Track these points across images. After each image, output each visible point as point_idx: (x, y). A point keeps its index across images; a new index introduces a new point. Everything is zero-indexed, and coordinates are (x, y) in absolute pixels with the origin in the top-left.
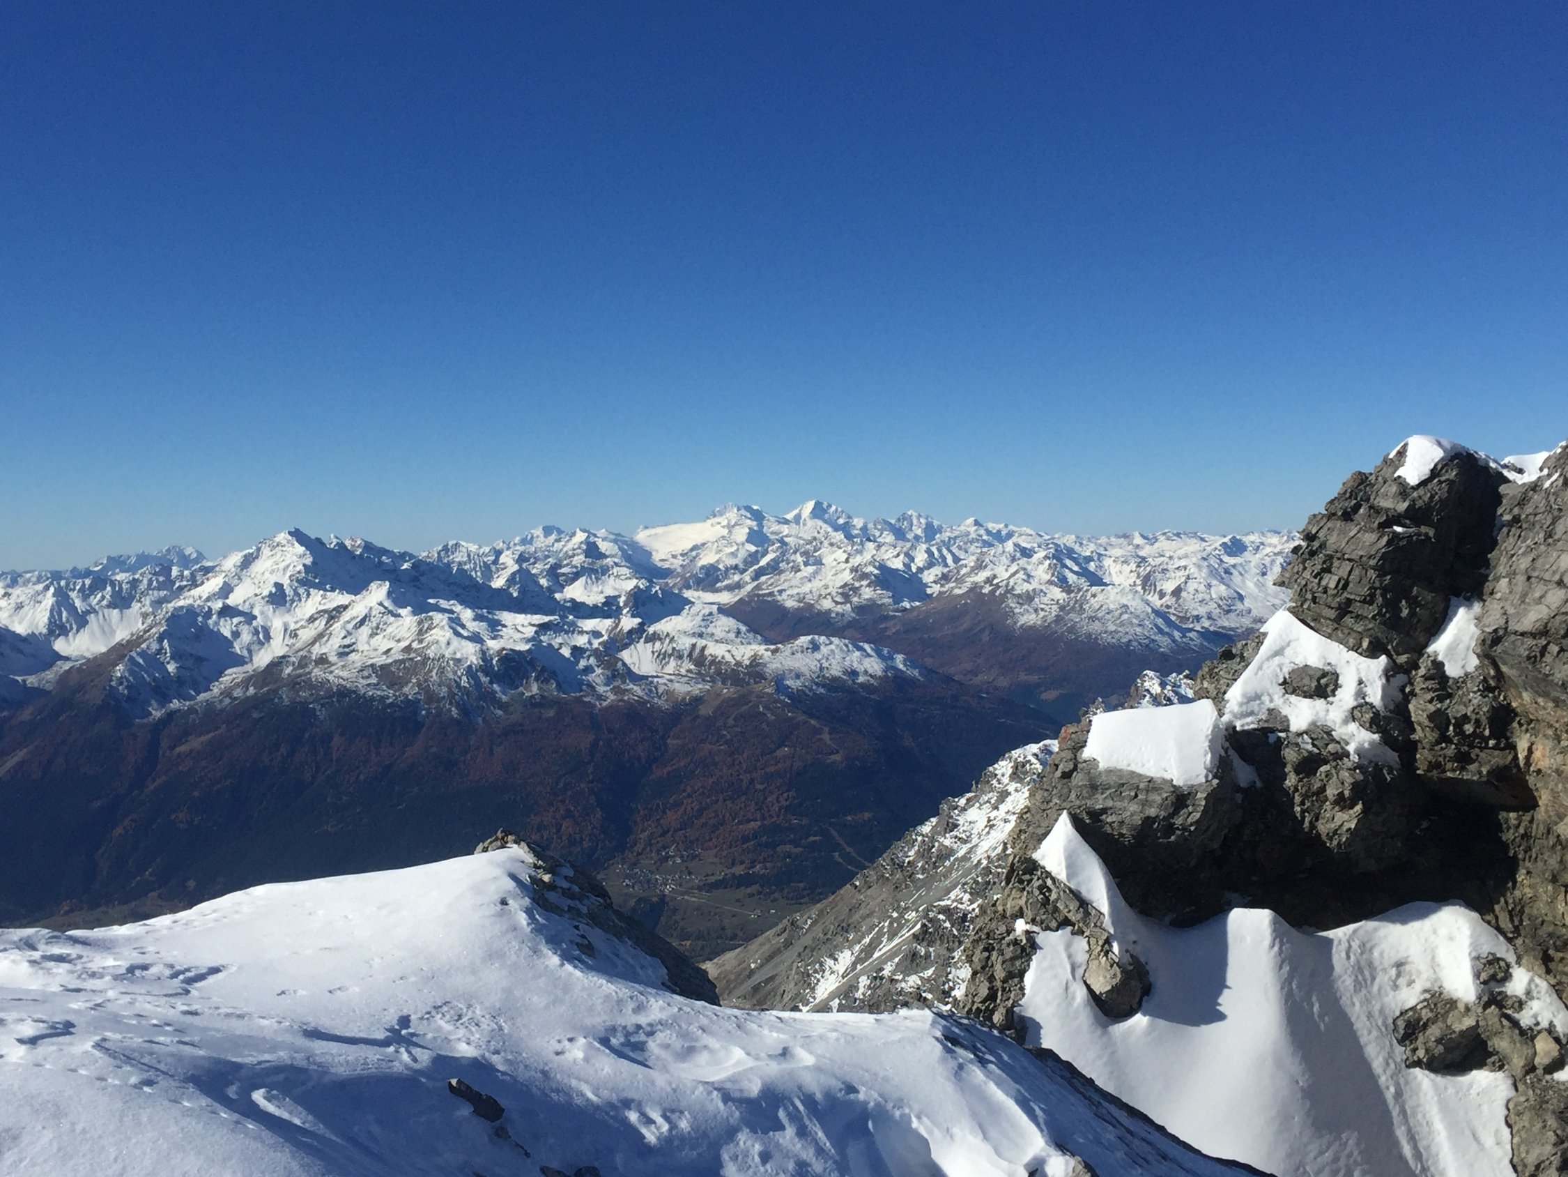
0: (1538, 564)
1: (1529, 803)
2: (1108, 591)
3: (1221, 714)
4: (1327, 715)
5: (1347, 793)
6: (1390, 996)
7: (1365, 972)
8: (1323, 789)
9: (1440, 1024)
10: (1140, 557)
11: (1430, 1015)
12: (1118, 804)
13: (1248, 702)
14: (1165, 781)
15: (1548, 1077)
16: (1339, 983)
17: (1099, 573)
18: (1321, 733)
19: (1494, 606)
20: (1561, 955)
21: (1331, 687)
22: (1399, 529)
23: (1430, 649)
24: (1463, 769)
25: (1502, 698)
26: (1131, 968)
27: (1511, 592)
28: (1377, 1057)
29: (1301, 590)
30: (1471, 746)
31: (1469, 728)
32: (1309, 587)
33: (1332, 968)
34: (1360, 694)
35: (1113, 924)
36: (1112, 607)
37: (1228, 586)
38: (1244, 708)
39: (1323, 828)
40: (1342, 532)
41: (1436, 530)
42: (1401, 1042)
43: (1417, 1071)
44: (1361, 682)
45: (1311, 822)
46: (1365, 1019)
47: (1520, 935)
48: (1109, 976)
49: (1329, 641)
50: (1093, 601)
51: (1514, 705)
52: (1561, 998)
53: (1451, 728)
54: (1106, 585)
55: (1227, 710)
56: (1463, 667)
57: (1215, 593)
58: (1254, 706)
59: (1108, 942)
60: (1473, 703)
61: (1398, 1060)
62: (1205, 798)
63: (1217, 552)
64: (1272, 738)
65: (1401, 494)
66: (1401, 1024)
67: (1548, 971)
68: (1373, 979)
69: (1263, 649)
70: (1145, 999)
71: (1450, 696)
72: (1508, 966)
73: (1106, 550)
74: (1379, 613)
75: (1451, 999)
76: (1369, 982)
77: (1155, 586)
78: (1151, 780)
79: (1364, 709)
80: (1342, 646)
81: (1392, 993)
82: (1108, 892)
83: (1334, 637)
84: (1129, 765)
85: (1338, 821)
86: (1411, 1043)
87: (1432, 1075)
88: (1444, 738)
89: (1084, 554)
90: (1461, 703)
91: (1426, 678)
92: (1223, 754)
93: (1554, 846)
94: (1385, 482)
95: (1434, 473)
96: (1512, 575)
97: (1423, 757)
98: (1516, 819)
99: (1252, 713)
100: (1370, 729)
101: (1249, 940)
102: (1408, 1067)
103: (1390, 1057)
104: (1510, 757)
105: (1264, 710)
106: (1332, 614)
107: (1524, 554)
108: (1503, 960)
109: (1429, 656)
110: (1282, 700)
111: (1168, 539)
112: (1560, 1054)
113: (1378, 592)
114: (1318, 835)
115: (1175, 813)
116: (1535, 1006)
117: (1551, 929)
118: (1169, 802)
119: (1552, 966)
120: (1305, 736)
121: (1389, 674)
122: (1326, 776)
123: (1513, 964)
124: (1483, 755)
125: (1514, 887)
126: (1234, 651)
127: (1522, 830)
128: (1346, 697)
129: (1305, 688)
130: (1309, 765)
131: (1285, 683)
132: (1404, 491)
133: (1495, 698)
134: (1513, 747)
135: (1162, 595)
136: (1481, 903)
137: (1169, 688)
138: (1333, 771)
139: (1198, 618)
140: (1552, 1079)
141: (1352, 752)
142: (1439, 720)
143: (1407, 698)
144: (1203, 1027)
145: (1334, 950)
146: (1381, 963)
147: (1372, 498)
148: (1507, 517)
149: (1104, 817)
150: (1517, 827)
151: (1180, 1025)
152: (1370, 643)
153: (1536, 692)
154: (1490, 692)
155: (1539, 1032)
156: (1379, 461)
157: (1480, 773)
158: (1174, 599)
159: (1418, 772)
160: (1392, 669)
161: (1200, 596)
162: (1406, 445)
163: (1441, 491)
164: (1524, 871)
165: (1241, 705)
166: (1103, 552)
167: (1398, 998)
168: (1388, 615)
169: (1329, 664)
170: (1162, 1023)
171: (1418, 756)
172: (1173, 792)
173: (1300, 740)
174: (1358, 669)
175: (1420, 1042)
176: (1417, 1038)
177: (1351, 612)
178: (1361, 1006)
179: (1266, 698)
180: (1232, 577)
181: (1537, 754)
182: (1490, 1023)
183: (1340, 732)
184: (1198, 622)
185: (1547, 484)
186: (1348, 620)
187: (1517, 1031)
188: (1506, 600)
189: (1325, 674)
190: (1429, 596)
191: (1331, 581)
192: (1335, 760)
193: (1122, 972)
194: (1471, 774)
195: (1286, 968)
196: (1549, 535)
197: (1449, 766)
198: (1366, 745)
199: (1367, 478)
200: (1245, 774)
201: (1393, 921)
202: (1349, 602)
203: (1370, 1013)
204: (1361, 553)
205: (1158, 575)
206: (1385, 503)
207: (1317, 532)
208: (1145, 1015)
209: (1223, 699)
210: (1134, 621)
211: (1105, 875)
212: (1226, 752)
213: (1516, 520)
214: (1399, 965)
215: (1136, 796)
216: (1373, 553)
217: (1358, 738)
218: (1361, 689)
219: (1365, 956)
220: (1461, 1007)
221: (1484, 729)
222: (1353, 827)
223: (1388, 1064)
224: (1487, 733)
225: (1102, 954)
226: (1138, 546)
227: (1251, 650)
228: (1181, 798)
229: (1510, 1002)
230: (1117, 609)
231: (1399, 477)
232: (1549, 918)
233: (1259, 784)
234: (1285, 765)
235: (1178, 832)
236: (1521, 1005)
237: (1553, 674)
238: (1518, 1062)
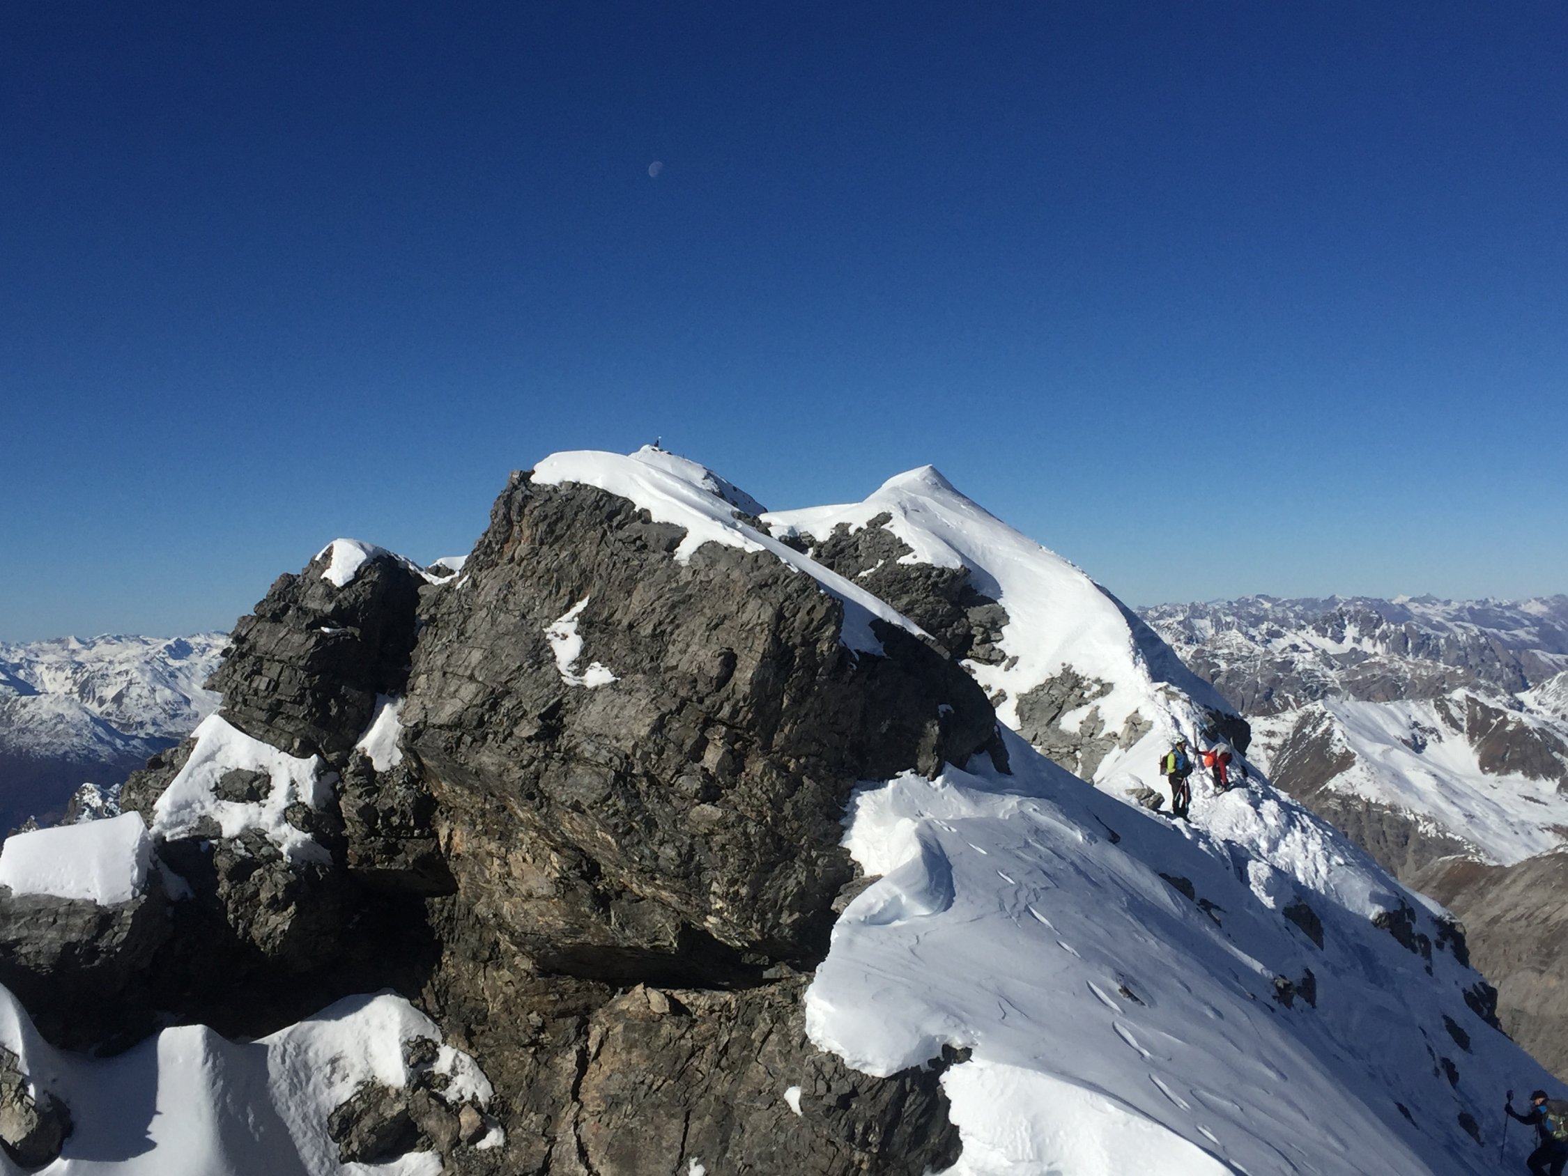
0: (453, 660)
1: (449, 887)
2: (40, 700)
3: (149, 826)
4: (260, 818)
5: (280, 895)
6: (325, 1094)
7: (300, 1073)
8: (257, 893)
9: (372, 1114)
10: (76, 663)
11: (363, 1106)
12: (35, 932)
13: (178, 811)
14: (87, 902)
15: (472, 1148)
16: (275, 1090)
17: (30, 681)
18: (253, 836)
19: (415, 702)
20: (481, 1028)
21: (264, 789)
22: (326, 630)
23: (359, 746)
24: (391, 860)
25: (425, 789)
26: (51, 1109)
27: (429, 688)
28: (312, 1159)
29: (232, 693)
30: (399, 838)
31: (396, 820)
32: (240, 690)
33: (267, 1074)
34: (293, 794)
35: (30, 1065)
36: (45, 717)
37: (174, 690)
38: (174, 818)
39: (257, 933)
40: (272, 633)
41: (362, 630)
42: (335, 1139)
43: (351, 1165)
44: (293, 782)
45: (244, 929)
46: (300, 1122)
47: (445, 1015)
48: (23, 1123)
49: (261, 743)
50: (23, 711)
51: (435, 794)
52: (482, 1070)
53: (379, 821)
54: (38, 693)
55: (155, 821)
56: (389, 761)
57: (160, 697)
58: (185, 814)
59: (23, 1085)
60: (399, 795)
61: (333, 1157)
62: (133, 916)
63: (161, 655)
64: (204, 846)
65: (327, 595)
66: (336, 1120)
67: (471, 1046)
68: (308, 1080)
69: (193, 755)
70: (66, 1140)
71: (378, 790)
72: (436, 1046)
73: (37, 656)
74: (310, 713)
75: (383, 1087)
76: (304, 1084)
77: (94, 693)
78: (72, 903)
79: (296, 810)
80: (273, 748)
81: (327, 1090)
82: (22, 1031)
83: (266, 739)
84: (46, 890)
85: (271, 924)
86: (345, 1139)
87: (366, 1167)
88: (373, 832)
89: (10, 661)
90: (388, 796)
91: (355, 774)
92: (151, 866)
93: (474, 924)
94: (312, 584)
95: (358, 575)
96: (429, 672)
97: (353, 851)
98: (440, 903)
99: (182, 822)
100: (302, 829)
101: (181, 1060)
102: (342, 1162)
103: (325, 1155)
104: (433, 845)
105: (195, 818)
106: (263, 716)
107: (440, 651)
108: (430, 1041)
109: (358, 753)
110: (214, 806)
111: (108, 642)
112: (482, 1123)
113: (308, 692)
114: (252, 940)
115: (100, 935)
116: (459, 1081)
117: (473, 1004)
118: (92, 924)
119: (474, 1039)
120: (238, 841)
121: (319, 773)
122: (260, 880)
123: (440, 1043)
124: (409, 845)
125: (440, 969)
126: (163, 759)
127: (445, 914)
128: (278, 799)
129: (237, 793)
130: (241, 871)
131: (216, 788)
132: (331, 593)
133: (419, 790)
134: (435, 835)
135: (101, 702)
136: (409, 990)
137: (111, 799)
138: (267, 874)
139: (141, 725)
140: (476, 1149)
141: (285, 853)
142: (367, 814)
143: (337, 795)
144: (132, 1160)
145: (269, 1055)
146: (316, 1062)
147: (300, 599)
148: (425, 617)
149: (18, 948)
150: (442, 911)
151: (106, 1163)
152: (301, 742)
153: (454, 781)
154: (414, 784)
155: (464, 1105)
156: (306, 564)
157: (406, 862)
158: (115, 706)
159: (350, 867)
160: (323, 767)
161: (144, 701)
162: (331, 548)
163: (366, 593)
164: (448, 953)
165: (171, 814)
166: (35, 659)
167: (332, 1095)
168: (318, 715)
169: (261, 766)
170: (85, 1164)
171: (349, 851)
172: (96, 913)
173: (233, 846)
174: (290, 770)
175: (353, 1137)
176: (351, 1132)
177: (282, 713)
178: (297, 1109)
179: (197, 806)
180: (178, 681)
181: (456, 840)
182: (419, 1104)
183: (273, 834)
184: (142, 728)
185: (459, 586)
186: (280, 722)
187: (443, 1108)
188: (425, 695)
189: (257, 777)
190: (357, 694)
191: (261, 683)
192: (268, 863)
193: (39, 1117)
194: (399, 864)
195: (220, 1083)
196: (461, 633)
197: (378, 857)
198: (299, 845)
199: (295, 580)
200: (175, 886)
201: (327, 1018)
202: (280, 703)
203: (305, 1114)
204: (291, 654)
205: (98, 682)
206: (313, 605)
207: (247, 634)
208: (65, 1159)
209: (152, 810)
210: (71, 730)
211: (19, 1012)
212: (155, 863)
213: (433, 619)
214: (334, 1061)
215: (55, 921)
216: (302, 653)
217: (291, 838)
218: (293, 789)
219: (300, 1058)
220: (392, 1093)
221: (410, 820)
222: (287, 928)
223: (323, 1163)
224: (412, 822)
225: (16, 1099)
226: (74, 651)
227: (181, 757)
228: (105, 918)
229: (437, 1081)
230: (51, 719)
231: (326, 579)
232: (471, 994)
233: (190, 895)
234: (217, 873)
235: (103, 956)
236: (447, 1081)
237: (467, 763)
238: (445, 1138)
